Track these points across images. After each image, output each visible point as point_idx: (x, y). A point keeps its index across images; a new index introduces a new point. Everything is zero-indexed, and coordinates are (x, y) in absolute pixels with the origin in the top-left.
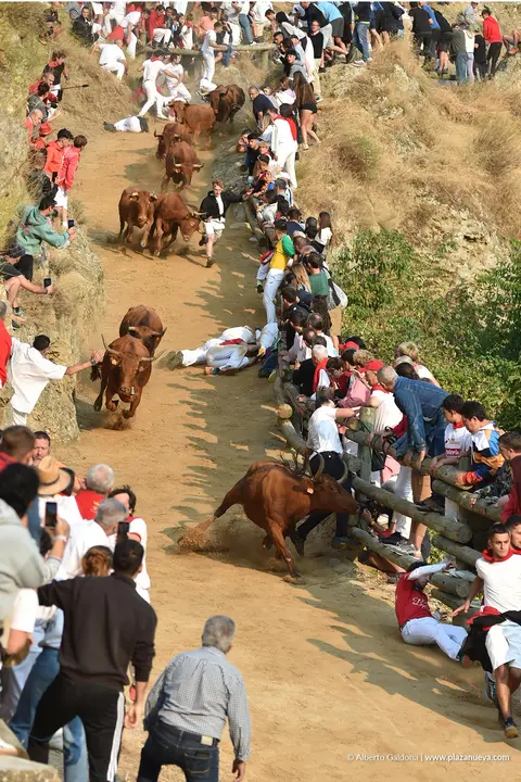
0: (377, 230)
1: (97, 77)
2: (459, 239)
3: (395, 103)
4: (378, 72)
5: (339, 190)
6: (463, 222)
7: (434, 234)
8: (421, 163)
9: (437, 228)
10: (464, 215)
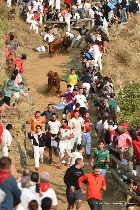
0: (131, 83)
1: (29, 33)
3: (136, 38)
4: (130, 27)
5: (118, 70)
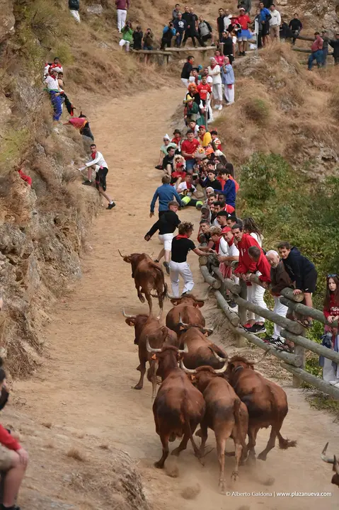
0: (268, 153)
1: (104, 68)
2: (319, 159)
3: (279, 79)
4: (270, 61)
5: (246, 132)
6: (321, 149)
7: (304, 156)
8: (296, 115)
9: (306, 153)
10: (321, 145)
